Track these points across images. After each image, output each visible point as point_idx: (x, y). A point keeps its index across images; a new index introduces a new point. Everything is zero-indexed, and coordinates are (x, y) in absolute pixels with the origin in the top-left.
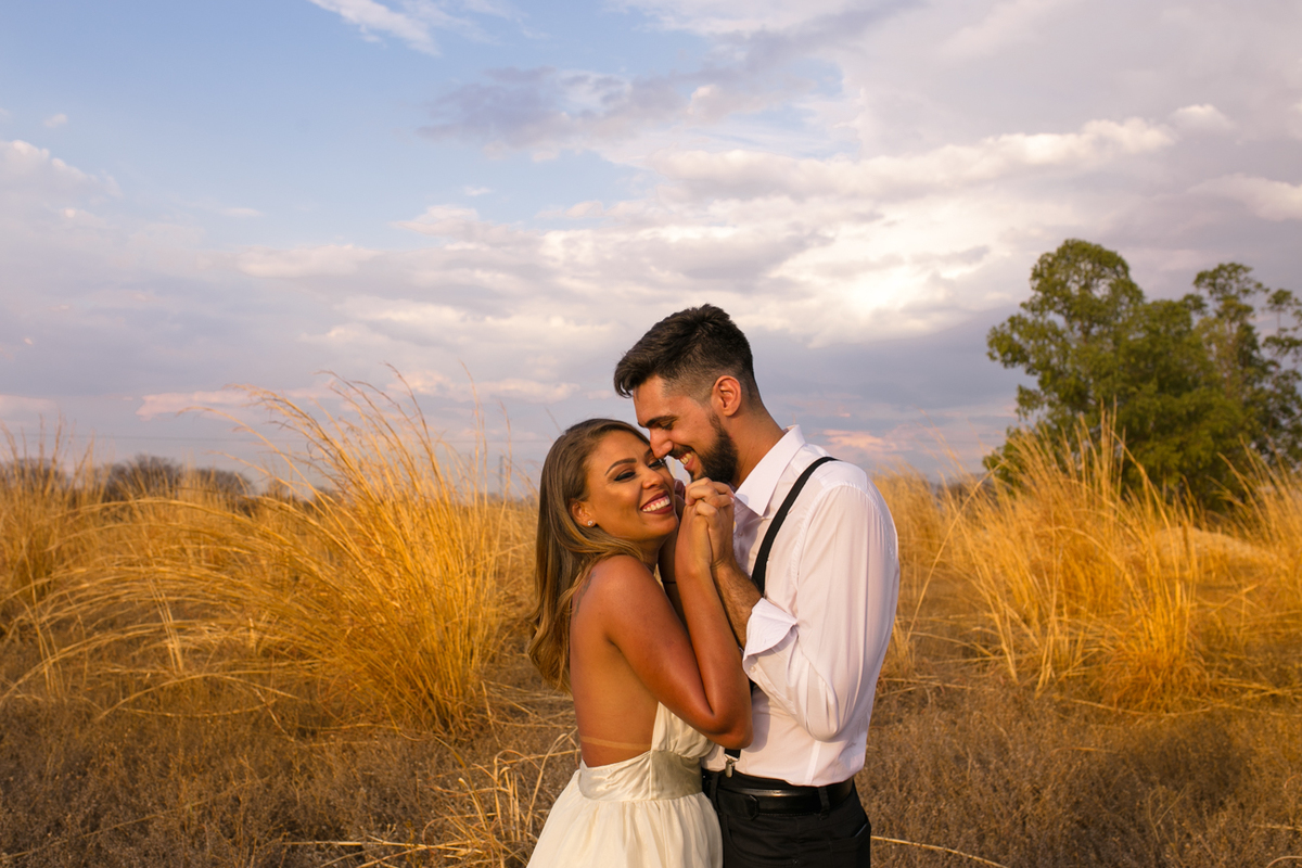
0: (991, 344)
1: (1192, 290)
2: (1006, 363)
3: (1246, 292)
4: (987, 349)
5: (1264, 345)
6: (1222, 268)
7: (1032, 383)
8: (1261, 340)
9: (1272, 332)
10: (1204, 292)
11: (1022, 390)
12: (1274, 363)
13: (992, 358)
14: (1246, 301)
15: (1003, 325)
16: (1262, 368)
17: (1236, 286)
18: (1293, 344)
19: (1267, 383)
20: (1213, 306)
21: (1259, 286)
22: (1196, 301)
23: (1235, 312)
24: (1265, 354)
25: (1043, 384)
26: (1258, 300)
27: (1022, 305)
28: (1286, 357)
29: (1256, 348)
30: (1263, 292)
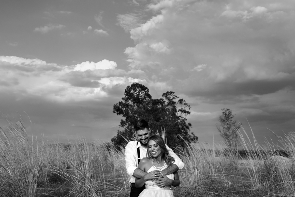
0: (114, 109)
1: (161, 98)
2: (118, 114)
3: (174, 98)
4: (113, 110)
5: (178, 111)
6: (168, 92)
7: (124, 119)
8: (177, 110)
9: (180, 109)
10: (164, 98)
11: (122, 120)
12: (180, 117)
13: (114, 112)
14: (174, 100)
15: (117, 104)
16: (178, 118)
17: (171, 97)
18: (185, 112)
19: (179, 121)
20: (167, 102)
21: (176, 97)
22: (163, 100)
23: (172, 103)
24: (179, 114)
25: (126, 119)
26: (176, 100)
27: (122, 99)
28: (183, 115)
29: (176, 112)
30: (177, 98)
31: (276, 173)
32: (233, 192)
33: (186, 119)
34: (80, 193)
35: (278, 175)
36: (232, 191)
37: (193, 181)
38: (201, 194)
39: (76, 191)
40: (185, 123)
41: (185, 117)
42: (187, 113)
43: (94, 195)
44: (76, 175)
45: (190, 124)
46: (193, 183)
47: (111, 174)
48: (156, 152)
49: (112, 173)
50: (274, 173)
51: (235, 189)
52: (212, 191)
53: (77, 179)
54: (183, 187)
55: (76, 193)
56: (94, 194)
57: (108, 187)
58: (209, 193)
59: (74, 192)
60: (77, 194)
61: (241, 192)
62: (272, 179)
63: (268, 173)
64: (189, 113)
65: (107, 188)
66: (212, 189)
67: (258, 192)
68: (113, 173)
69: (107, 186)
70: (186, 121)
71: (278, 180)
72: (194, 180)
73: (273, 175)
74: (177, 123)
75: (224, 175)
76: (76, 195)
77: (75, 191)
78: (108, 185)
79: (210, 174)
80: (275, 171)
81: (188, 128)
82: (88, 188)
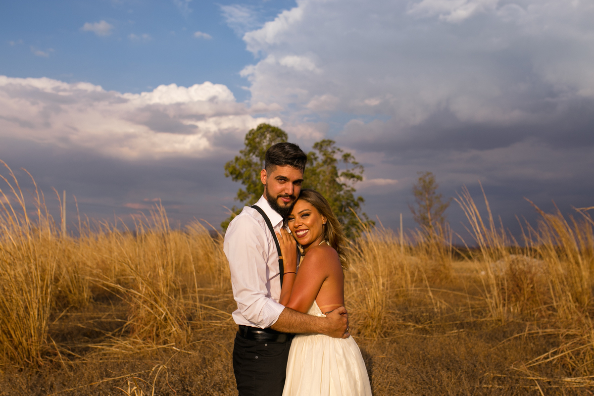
1: (312, 150)
2: (233, 179)
3: (334, 152)
4: (225, 172)
5: (341, 175)
6: (324, 141)
7: (244, 188)
8: (339, 173)
9: (345, 171)
10: (317, 152)
11: (241, 191)
12: (344, 185)
13: (227, 176)
14: (334, 156)
15: (232, 161)
16: (340, 187)
17: (330, 150)
18: (353, 176)
19: (342, 193)
20: (321, 157)
21: (339, 150)
22: (314, 154)
23: (329, 161)
24: (341, 180)
25: (248, 189)
26: (338, 156)
27: (241, 152)
28: (350, 182)
29: (337, 177)
30: (339, 153)
31: (532, 288)
32: (451, 323)
33: (354, 190)
34: (146, 325)
35: (538, 292)
36: (450, 321)
37: (374, 301)
38: (389, 328)
39: (140, 321)
40: (352, 196)
41: (352, 186)
42: (355, 179)
43: (174, 329)
44: (138, 288)
45: (361, 199)
46: (375, 305)
47: (216, 286)
48: (307, 231)
49: (217, 284)
50: (528, 287)
51: (454, 318)
52: (409, 322)
53: (140, 297)
54: (354, 314)
55: (138, 324)
56: (175, 327)
57: (204, 312)
58: (404, 325)
59: (134, 321)
60: (141, 326)
61: (467, 323)
62: (524, 297)
63: (518, 286)
64: (359, 178)
65: (202, 315)
66: (411, 316)
67: (500, 323)
68: (220, 283)
69: (203, 310)
70: (354, 193)
71: (536, 300)
72: (376, 300)
73: (527, 292)
74: (339, 195)
75: (431, 290)
76: (139, 328)
77: (137, 321)
78: (205, 309)
79: (402, 287)
80: (531, 284)
81: (357, 205)
82: (163, 314)
